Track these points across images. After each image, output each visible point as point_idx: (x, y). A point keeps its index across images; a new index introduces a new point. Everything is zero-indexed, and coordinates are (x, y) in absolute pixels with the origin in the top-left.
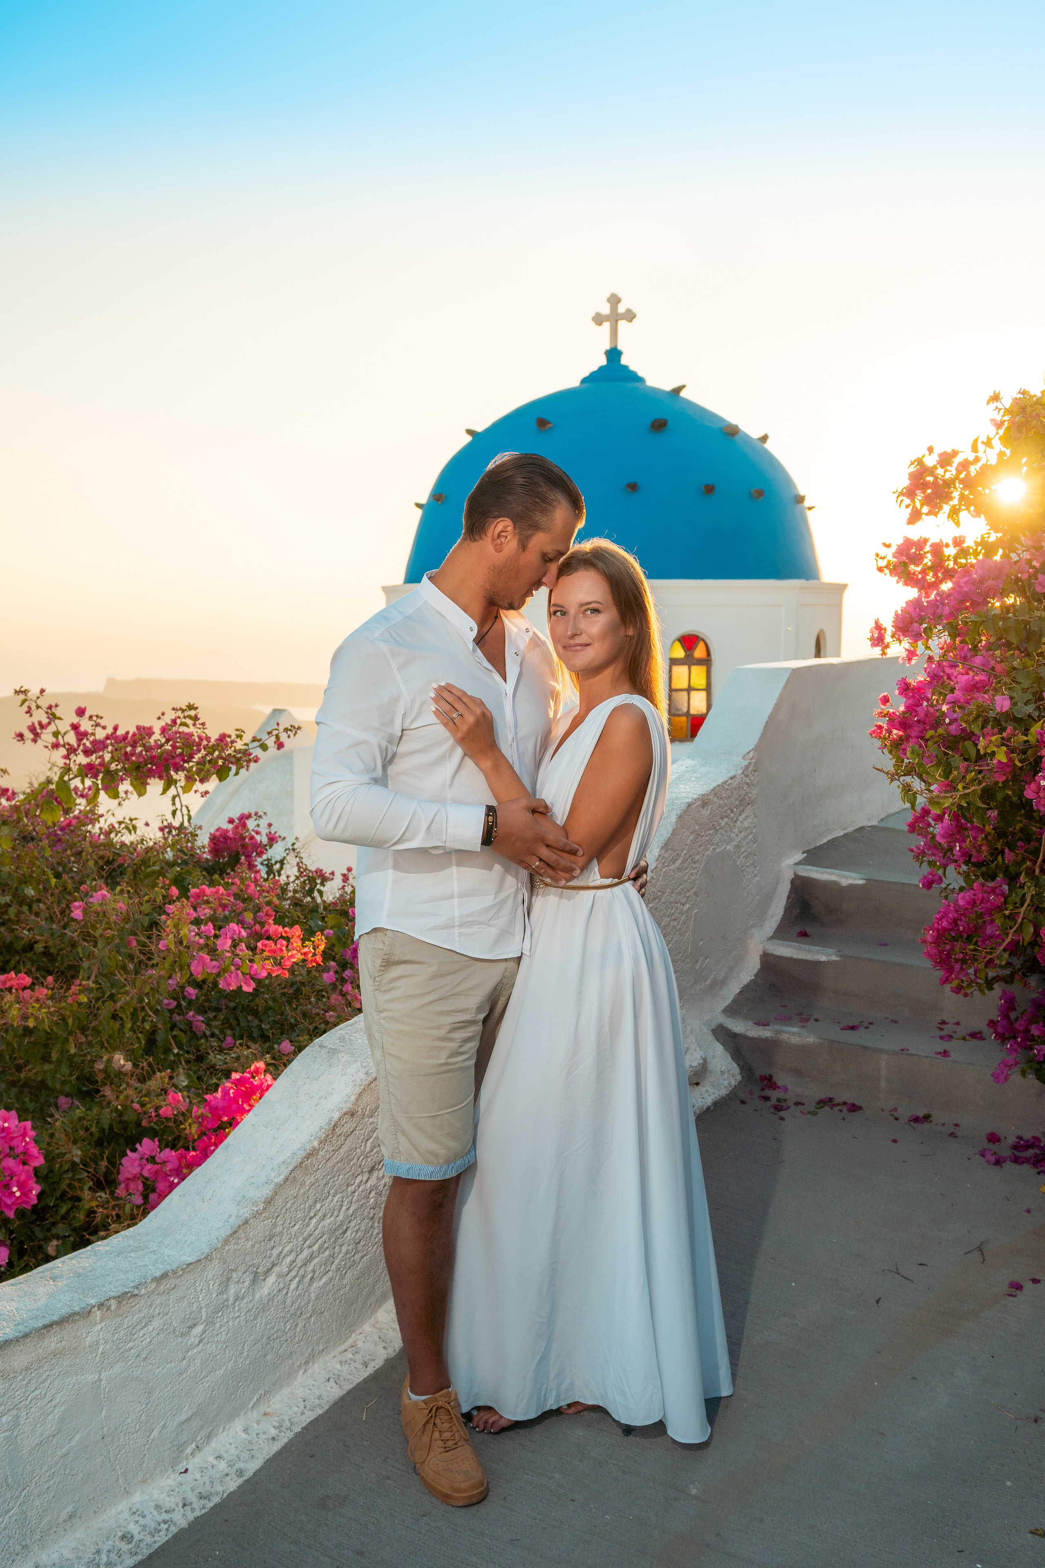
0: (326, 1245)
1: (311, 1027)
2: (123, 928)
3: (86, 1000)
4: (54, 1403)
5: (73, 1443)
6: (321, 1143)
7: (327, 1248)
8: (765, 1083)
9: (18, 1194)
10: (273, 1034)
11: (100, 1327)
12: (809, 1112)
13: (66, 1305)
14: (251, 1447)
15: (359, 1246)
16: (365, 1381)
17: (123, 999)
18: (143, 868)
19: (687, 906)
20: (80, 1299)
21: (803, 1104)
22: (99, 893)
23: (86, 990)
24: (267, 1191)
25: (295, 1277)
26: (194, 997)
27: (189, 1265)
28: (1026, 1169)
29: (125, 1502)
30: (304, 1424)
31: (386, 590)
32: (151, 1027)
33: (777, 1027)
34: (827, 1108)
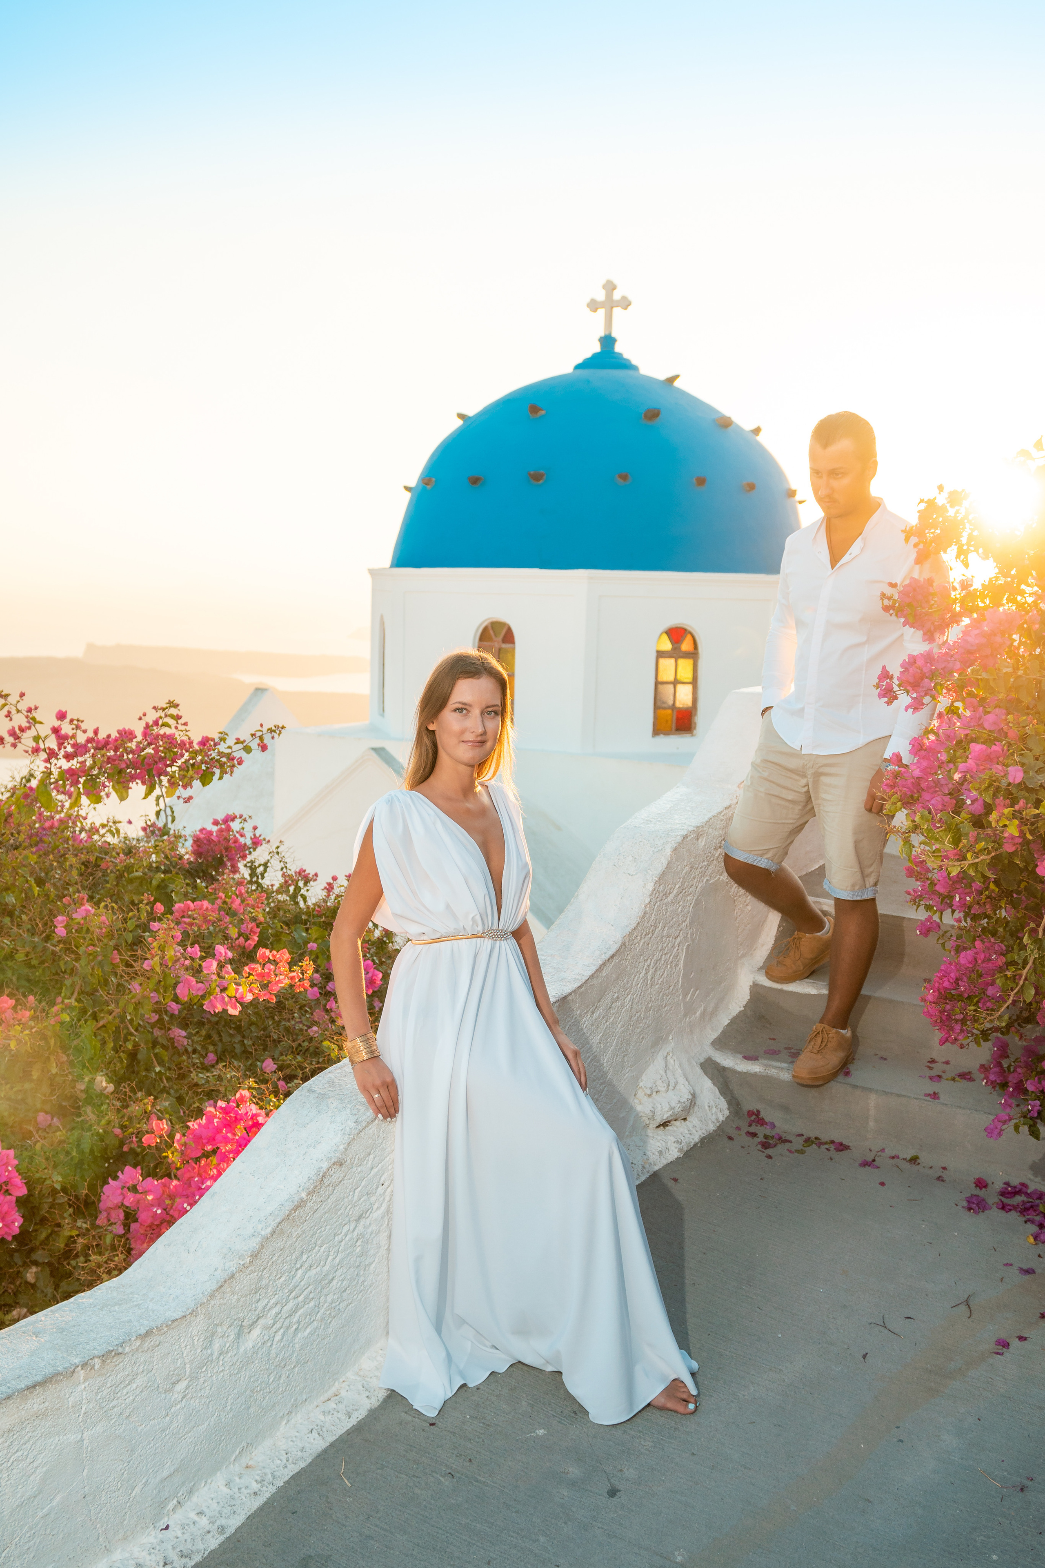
0: (311, 1296)
1: (295, 1045)
2: (106, 945)
3: (68, 1019)
4: (35, 1464)
5: (54, 1503)
6: (309, 1193)
7: (313, 1298)
8: (752, 1118)
10: (256, 1050)
11: (83, 1386)
12: (797, 1151)
13: (50, 1364)
14: (233, 1503)
15: (344, 1295)
16: (348, 1433)
17: (106, 1018)
18: (126, 874)
19: (681, 938)
20: (63, 1357)
21: (791, 1142)
22: (83, 908)
23: (68, 1008)
24: (254, 1244)
25: (281, 1328)
26: (176, 1012)
27: (174, 1321)
28: (1014, 1216)
29: (106, 1560)
30: (287, 1478)
31: (372, 572)
32: (134, 1046)
33: (766, 1062)
34: (814, 1147)
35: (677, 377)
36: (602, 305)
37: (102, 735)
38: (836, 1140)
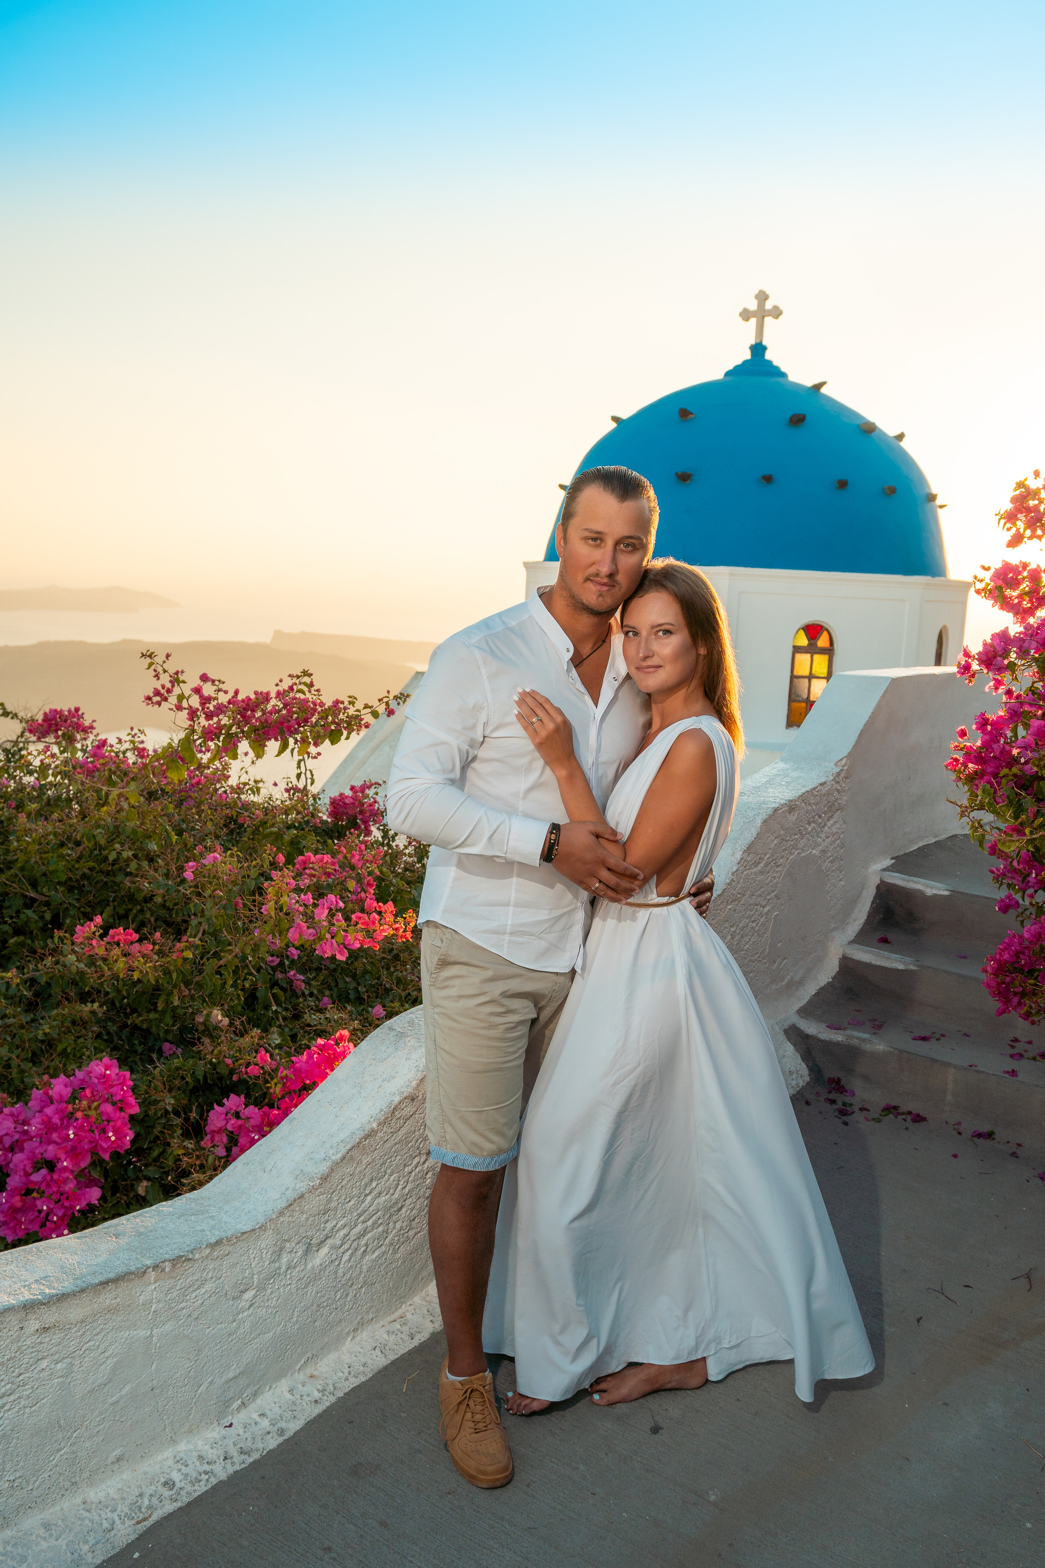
0: (380, 1221)
1: (404, 994)
2: (231, 890)
3: (191, 956)
4: (106, 1355)
5: (123, 1392)
6: (379, 1124)
7: (381, 1224)
8: (833, 1086)
9: (113, 1138)
10: (368, 997)
11: (154, 1286)
12: (874, 1119)
13: (124, 1263)
14: (294, 1408)
15: (413, 1223)
16: (410, 1353)
17: (227, 958)
18: (261, 829)
19: (767, 908)
20: (137, 1259)
21: (869, 1110)
22: (212, 855)
23: (192, 946)
24: (324, 1168)
25: (348, 1250)
26: (296, 958)
27: (243, 1233)
29: (171, 1449)
30: (347, 1390)
31: (528, 565)
32: (251, 986)
33: (849, 1032)
34: (891, 1116)
35: (824, 384)
36: (753, 314)
38: (914, 1112)
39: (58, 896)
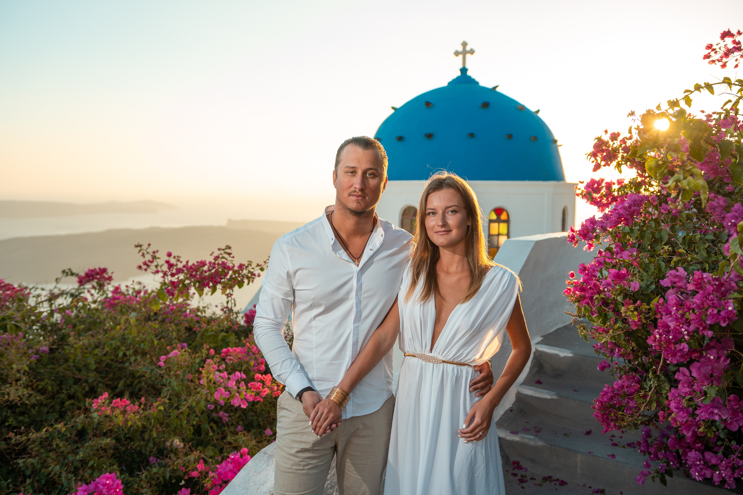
2: (185, 370)
3: (163, 409)
8: (515, 465)
12: (538, 485)
17: (183, 409)
21: (535, 479)
23: (163, 404)
26: (223, 405)
33: (522, 435)
34: (548, 482)
35: (498, 86)
36: (461, 53)
37: (190, 264)
38: (560, 479)
39: (92, 377)
